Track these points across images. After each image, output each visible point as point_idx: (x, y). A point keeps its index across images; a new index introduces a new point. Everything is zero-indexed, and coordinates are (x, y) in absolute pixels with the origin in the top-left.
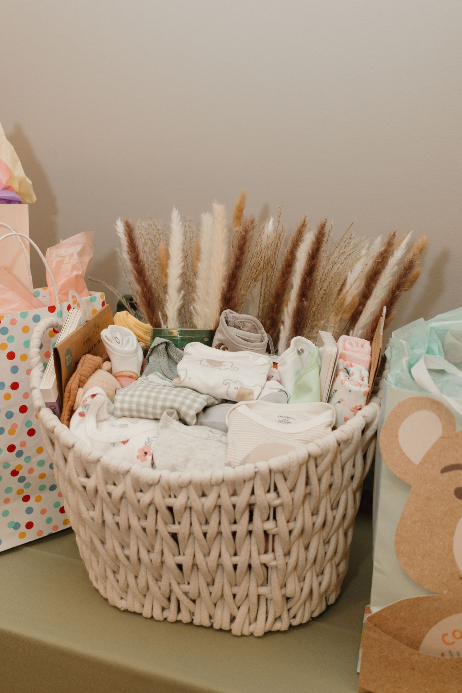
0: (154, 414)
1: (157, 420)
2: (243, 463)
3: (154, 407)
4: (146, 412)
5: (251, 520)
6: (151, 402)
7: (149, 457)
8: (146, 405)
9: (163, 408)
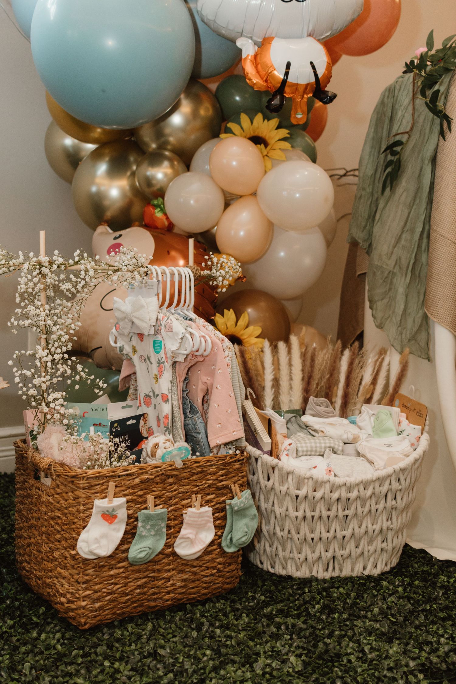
0: (320, 452)
1: (323, 456)
2: (384, 468)
3: (321, 448)
4: (316, 451)
5: (386, 502)
6: (318, 445)
7: (332, 473)
8: (316, 447)
9: (325, 448)
